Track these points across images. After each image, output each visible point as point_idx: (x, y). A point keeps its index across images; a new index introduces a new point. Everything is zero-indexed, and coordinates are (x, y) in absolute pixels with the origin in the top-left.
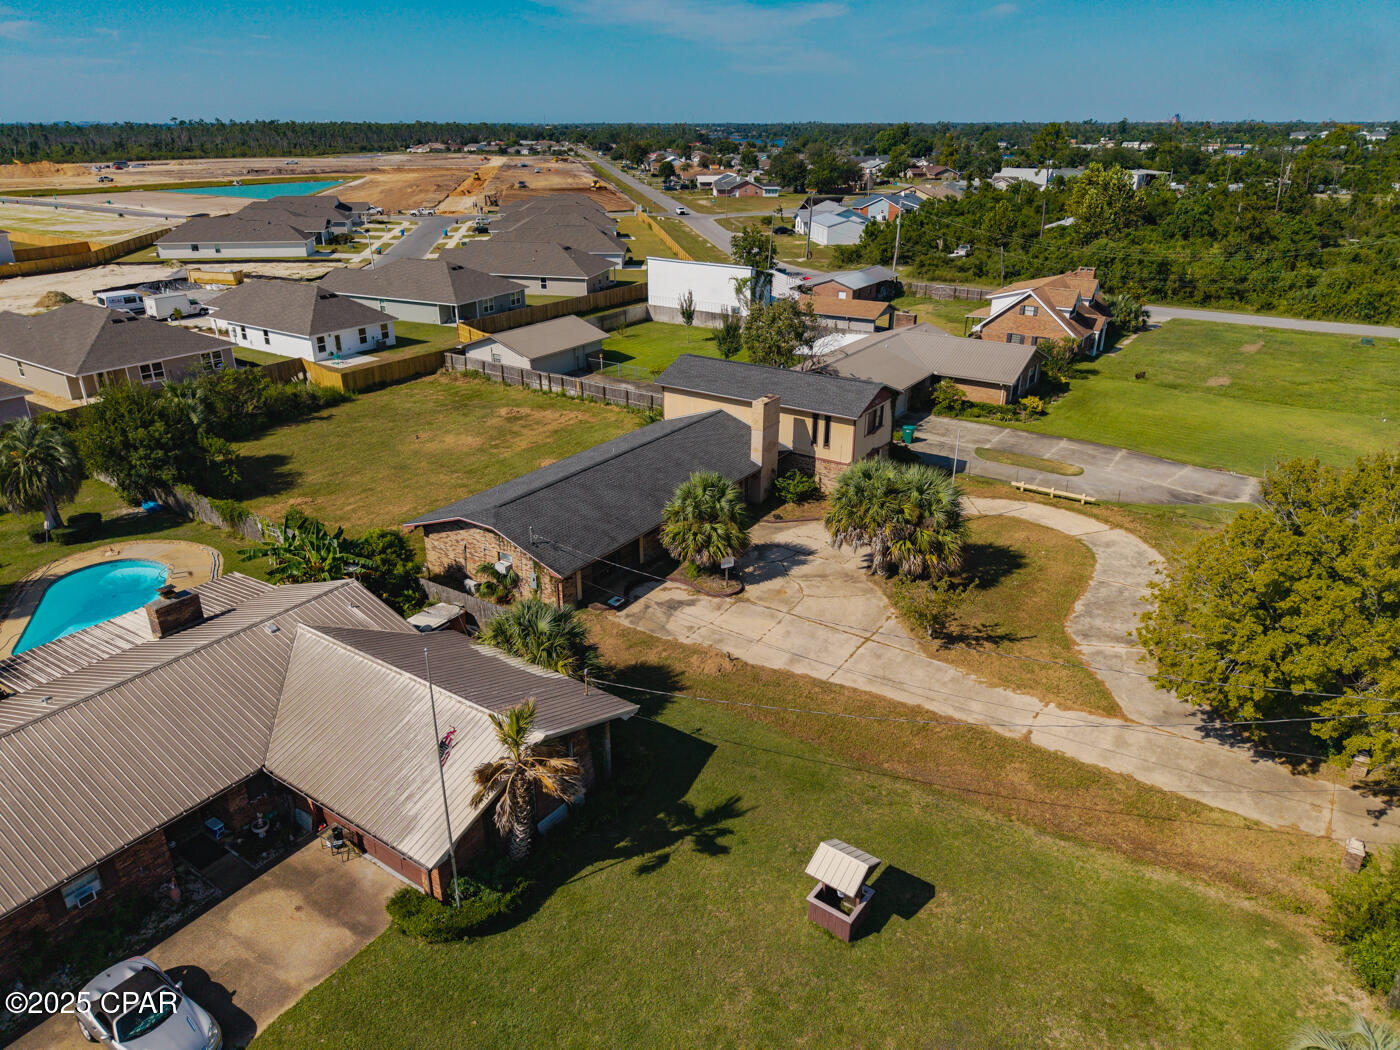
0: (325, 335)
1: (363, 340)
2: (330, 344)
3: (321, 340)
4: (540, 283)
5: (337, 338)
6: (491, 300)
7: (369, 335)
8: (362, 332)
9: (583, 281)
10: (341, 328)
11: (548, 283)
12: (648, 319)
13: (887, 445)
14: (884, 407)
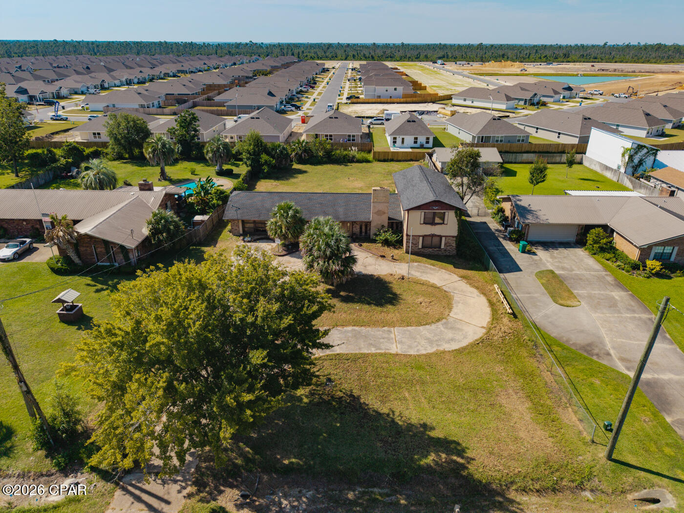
0: (397, 137)
1: (415, 142)
2: (399, 141)
3: (395, 138)
4: (557, 135)
5: (403, 139)
6: (501, 137)
7: (419, 141)
8: (416, 138)
9: (577, 137)
10: (406, 135)
11: (561, 135)
12: (581, 163)
13: (453, 237)
14: (447, 214)
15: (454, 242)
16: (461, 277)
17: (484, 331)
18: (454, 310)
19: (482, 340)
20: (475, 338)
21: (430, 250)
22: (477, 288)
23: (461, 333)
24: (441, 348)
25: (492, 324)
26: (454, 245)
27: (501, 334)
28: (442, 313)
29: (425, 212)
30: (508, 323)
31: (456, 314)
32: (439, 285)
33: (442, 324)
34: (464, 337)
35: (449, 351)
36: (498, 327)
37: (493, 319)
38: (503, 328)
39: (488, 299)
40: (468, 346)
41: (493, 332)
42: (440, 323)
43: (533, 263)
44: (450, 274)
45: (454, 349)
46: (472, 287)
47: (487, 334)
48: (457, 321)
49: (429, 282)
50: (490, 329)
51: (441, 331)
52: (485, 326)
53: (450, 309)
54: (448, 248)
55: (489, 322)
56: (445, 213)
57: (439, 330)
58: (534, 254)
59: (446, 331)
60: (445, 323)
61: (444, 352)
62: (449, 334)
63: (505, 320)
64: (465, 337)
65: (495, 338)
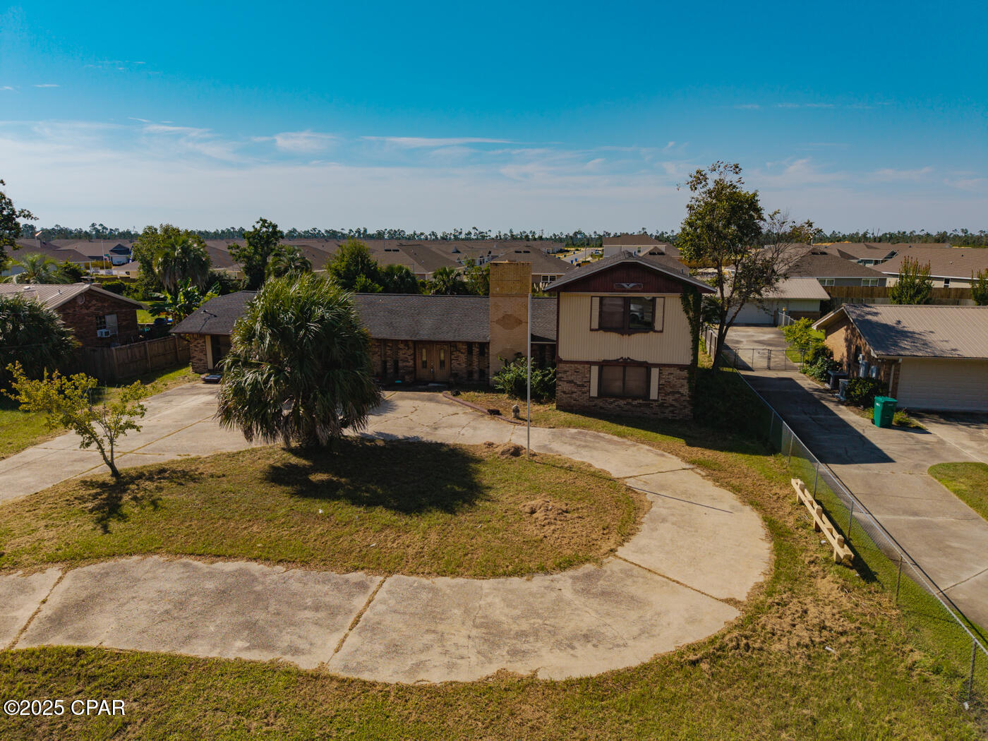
13: (681, 367)
14: (659, 302)
15: (685, 382)
16: (693, 463)
17: (734, 614)
18: (639, 540)
19: (715, 651)
20: (690, 640)
21: (622, 403)
22: (736, 490)
23: (633, 615)
24: (522, 669)
25: (770, 594)
26: (685, 390)
27: (802, 633)
28: (591, 545)
29: (602, 299)
30: (836, 594)
31: (640, 550)
32: (615, 475)
33: (575, 579)
34: (642, 632)
35: (552, 685)
36: (794, 606)
37: (777, 578)
38: (813, 611)
39: (765, 519)
40: (645, 668)
41: (770, 621)
42: (570, 572)
43: (917, 447)
44: (663, 455)
45: (576, 675)
46: (721, 486)
47: (741, 626)
48: (636, 570)
49: (590, 465)
50: (759, 609)
51: (559, 600)
52: (742, 597)
53: (625, 537)
54: (670, 399)
55: (759, 586)
56: (654, 300)
57: (554, 595)
58: (919, 430)
59: (579, 601)
60: (588, 576)
61: (528, 685)
62: (587, 615)
63: (827, 585)
64: (646, 632)
65: (776, 647)
